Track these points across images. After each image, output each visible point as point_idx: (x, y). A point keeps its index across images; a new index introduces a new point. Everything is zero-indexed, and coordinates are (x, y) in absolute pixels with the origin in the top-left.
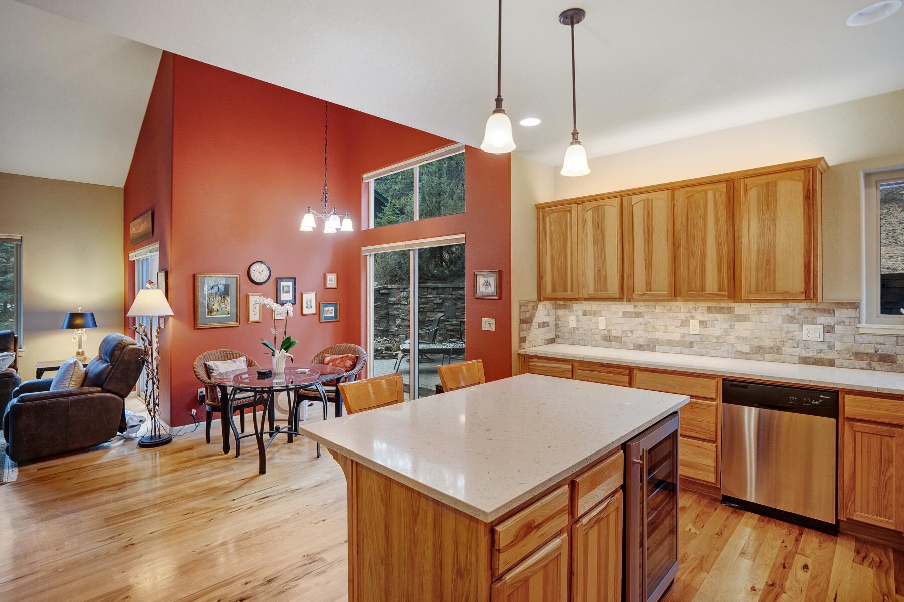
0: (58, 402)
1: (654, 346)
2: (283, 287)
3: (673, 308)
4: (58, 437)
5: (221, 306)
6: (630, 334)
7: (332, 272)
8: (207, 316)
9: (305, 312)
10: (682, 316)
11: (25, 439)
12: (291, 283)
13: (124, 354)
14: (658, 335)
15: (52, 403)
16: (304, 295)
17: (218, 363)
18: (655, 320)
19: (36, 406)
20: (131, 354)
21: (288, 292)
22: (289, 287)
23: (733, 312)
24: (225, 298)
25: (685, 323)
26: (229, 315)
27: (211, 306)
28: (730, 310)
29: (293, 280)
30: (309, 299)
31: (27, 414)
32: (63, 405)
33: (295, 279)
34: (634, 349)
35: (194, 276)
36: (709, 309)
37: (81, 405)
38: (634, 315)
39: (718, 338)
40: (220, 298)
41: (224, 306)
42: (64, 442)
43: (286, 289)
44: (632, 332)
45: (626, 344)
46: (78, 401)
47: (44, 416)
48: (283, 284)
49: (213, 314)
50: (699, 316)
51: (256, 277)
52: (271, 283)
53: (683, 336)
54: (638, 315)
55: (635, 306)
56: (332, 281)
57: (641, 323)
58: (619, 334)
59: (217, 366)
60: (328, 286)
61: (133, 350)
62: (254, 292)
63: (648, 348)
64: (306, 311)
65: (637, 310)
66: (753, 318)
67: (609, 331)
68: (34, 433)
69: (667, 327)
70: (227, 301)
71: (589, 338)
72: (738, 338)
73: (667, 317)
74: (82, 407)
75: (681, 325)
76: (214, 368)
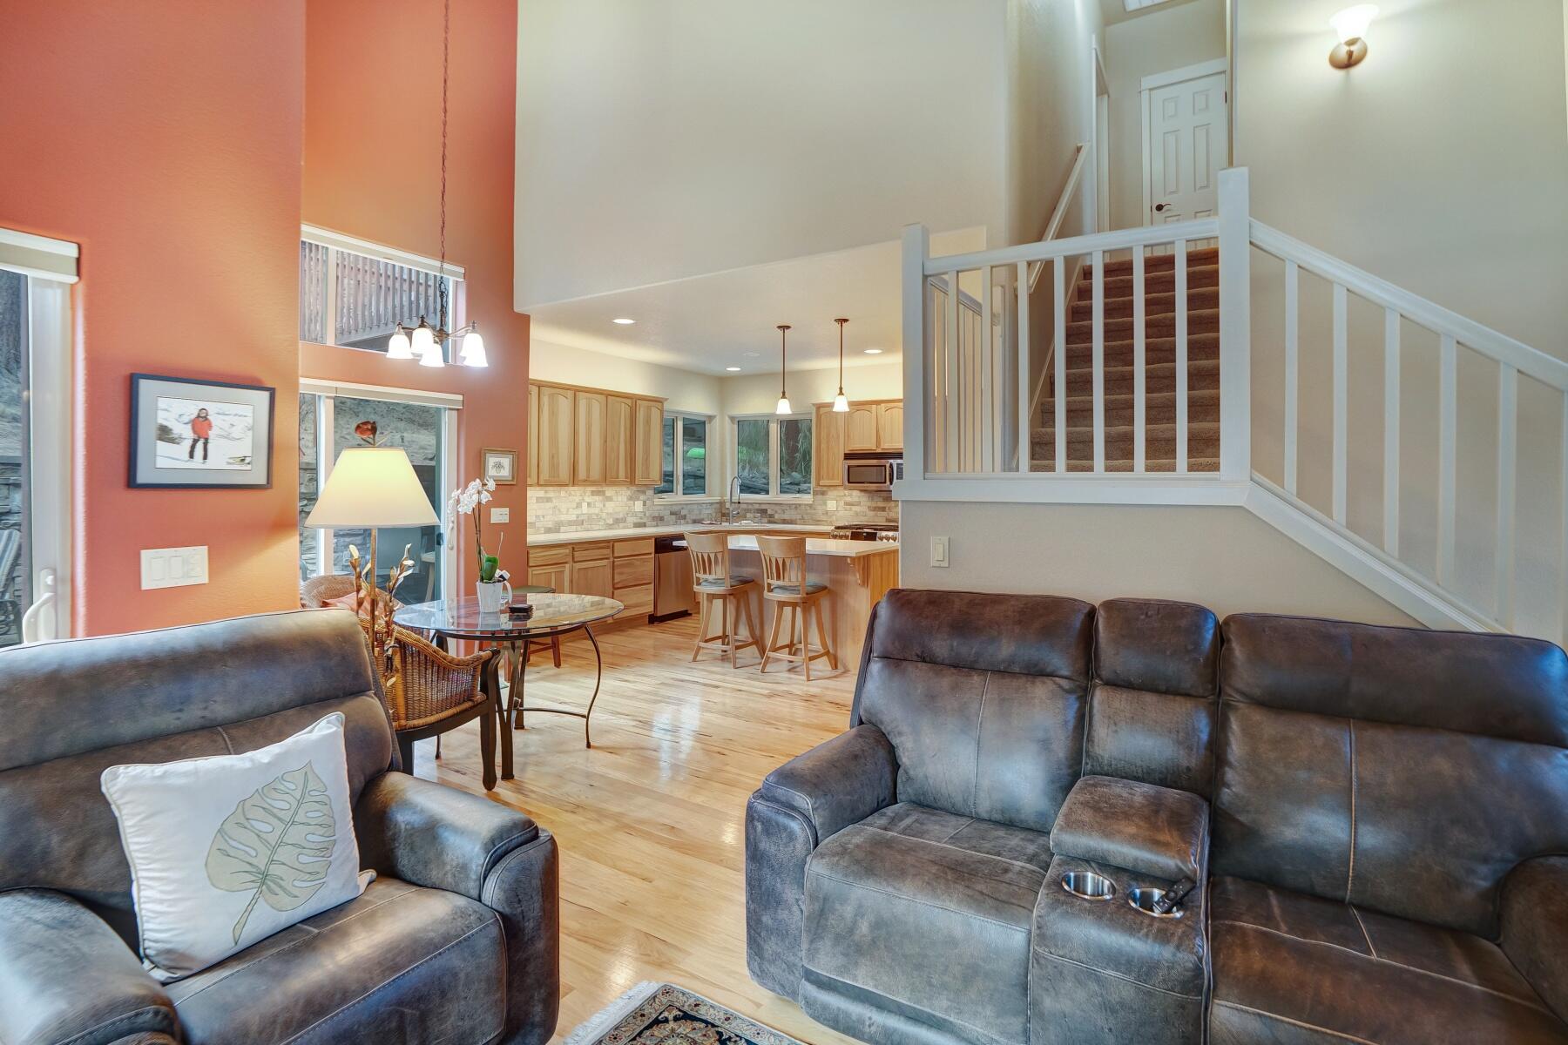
3: (573, 493)
6: (542, 519)
10: (577, 499)
14: (563, 518)
23: (604, 494)
25: (579, 505)
28: (603, 493)
36: (593, 493)
38: (545, 500)
39: (597, 515)
44: (543, 517)
50: (588, 499)
53: (578, 517)
54: (549, 500)
55: (546, 492)
65: (548, 495)
66: (615, 498)
69: (568, 511)
72: (607, 514)
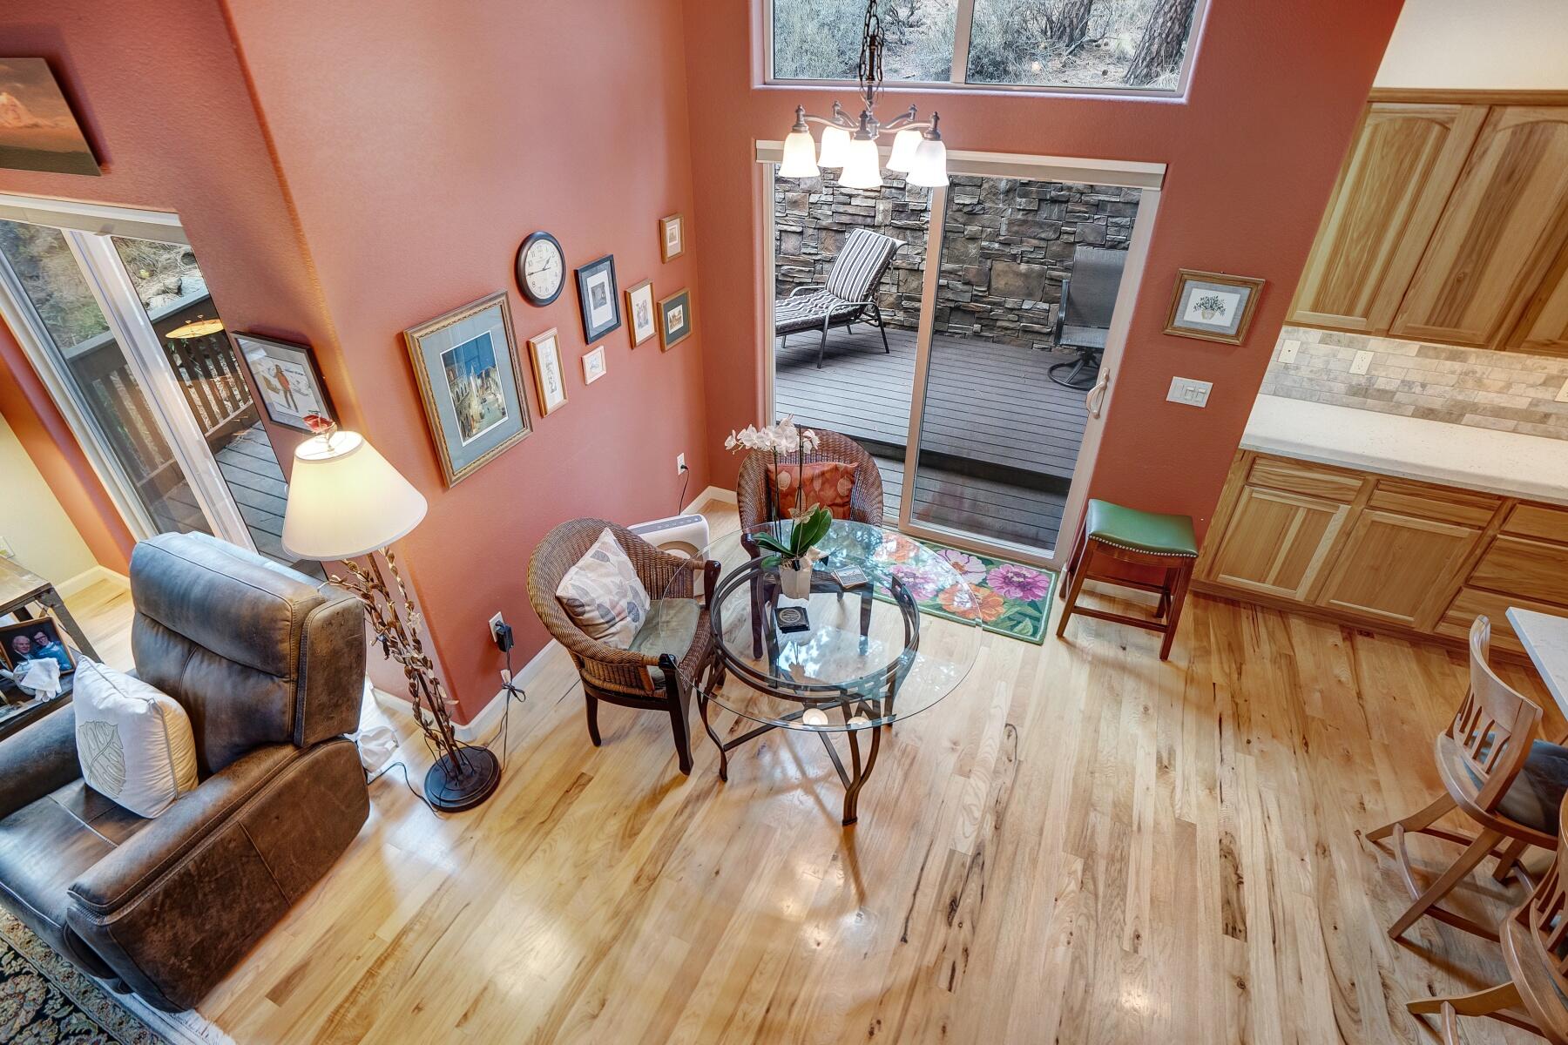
0: (215, 845)
1: (1462, 415)
2: (592, 290)
4: (258, 905)
5: (485, 401)
6: (1418, 389)
7: (672, 214)
8: (464, 444)
9: (637, 338)
11: (186, 965)
12: (605, 272)
13: (312, 643)
14: (1481, 397)
15: (203, 858)
16: (631, 295)
17: (572, 577)
18: (1490, 369)
19: (167, 893)
20: (332, 634)
21: (603, 301)
22: (602, 285)
24: (488, 375)
25: (1553, 381)
26: (506, 418)
27: (464, 412)
29: (609, 263)
30: (640, 304)
31: (155, 924)
32: (232, 845)
33: (611, 258)
34: (1413, 416)
35: (401, 340)
37: (274, 815)
40: (479, 381)
41: (490, 398)
42: (275, 903)
43: (598, 294)
44: (1423, 386)
45: (1399, 405)
46: (262, 813)
47: (200, 896)
48: (591, 281)
49: (474, 431)
51: (538, 285)
52: (569, 288)
53: (1536, 403)
56: (674, 237)
57: (1453, 373)
58: (1391, 387)
59: (580, 589)
60: (669, 253)
61: (329, 622)
62: (541, 329)
63: (1448, 417)
64: (639, 336)
67: (1369, 380)
68: (198, 940)
70: (494, 381)
71: (1317, 388)
73: (1519, 366)
74: (277, 818)
75: (1544, 384)
76: (576, 598)
